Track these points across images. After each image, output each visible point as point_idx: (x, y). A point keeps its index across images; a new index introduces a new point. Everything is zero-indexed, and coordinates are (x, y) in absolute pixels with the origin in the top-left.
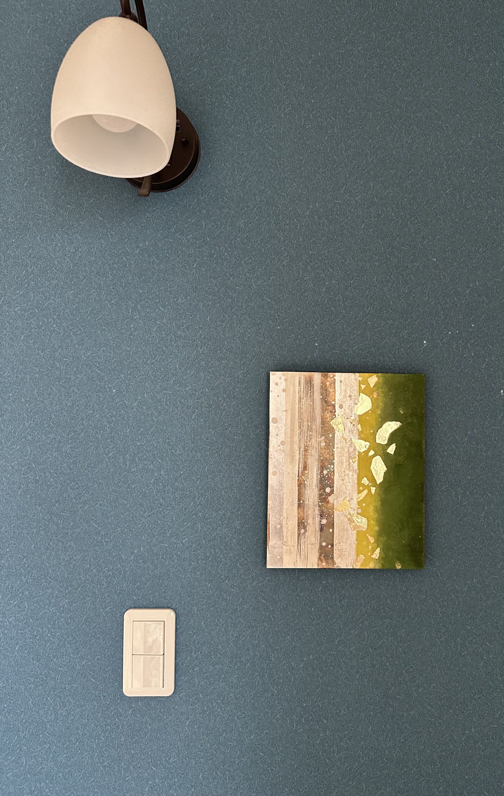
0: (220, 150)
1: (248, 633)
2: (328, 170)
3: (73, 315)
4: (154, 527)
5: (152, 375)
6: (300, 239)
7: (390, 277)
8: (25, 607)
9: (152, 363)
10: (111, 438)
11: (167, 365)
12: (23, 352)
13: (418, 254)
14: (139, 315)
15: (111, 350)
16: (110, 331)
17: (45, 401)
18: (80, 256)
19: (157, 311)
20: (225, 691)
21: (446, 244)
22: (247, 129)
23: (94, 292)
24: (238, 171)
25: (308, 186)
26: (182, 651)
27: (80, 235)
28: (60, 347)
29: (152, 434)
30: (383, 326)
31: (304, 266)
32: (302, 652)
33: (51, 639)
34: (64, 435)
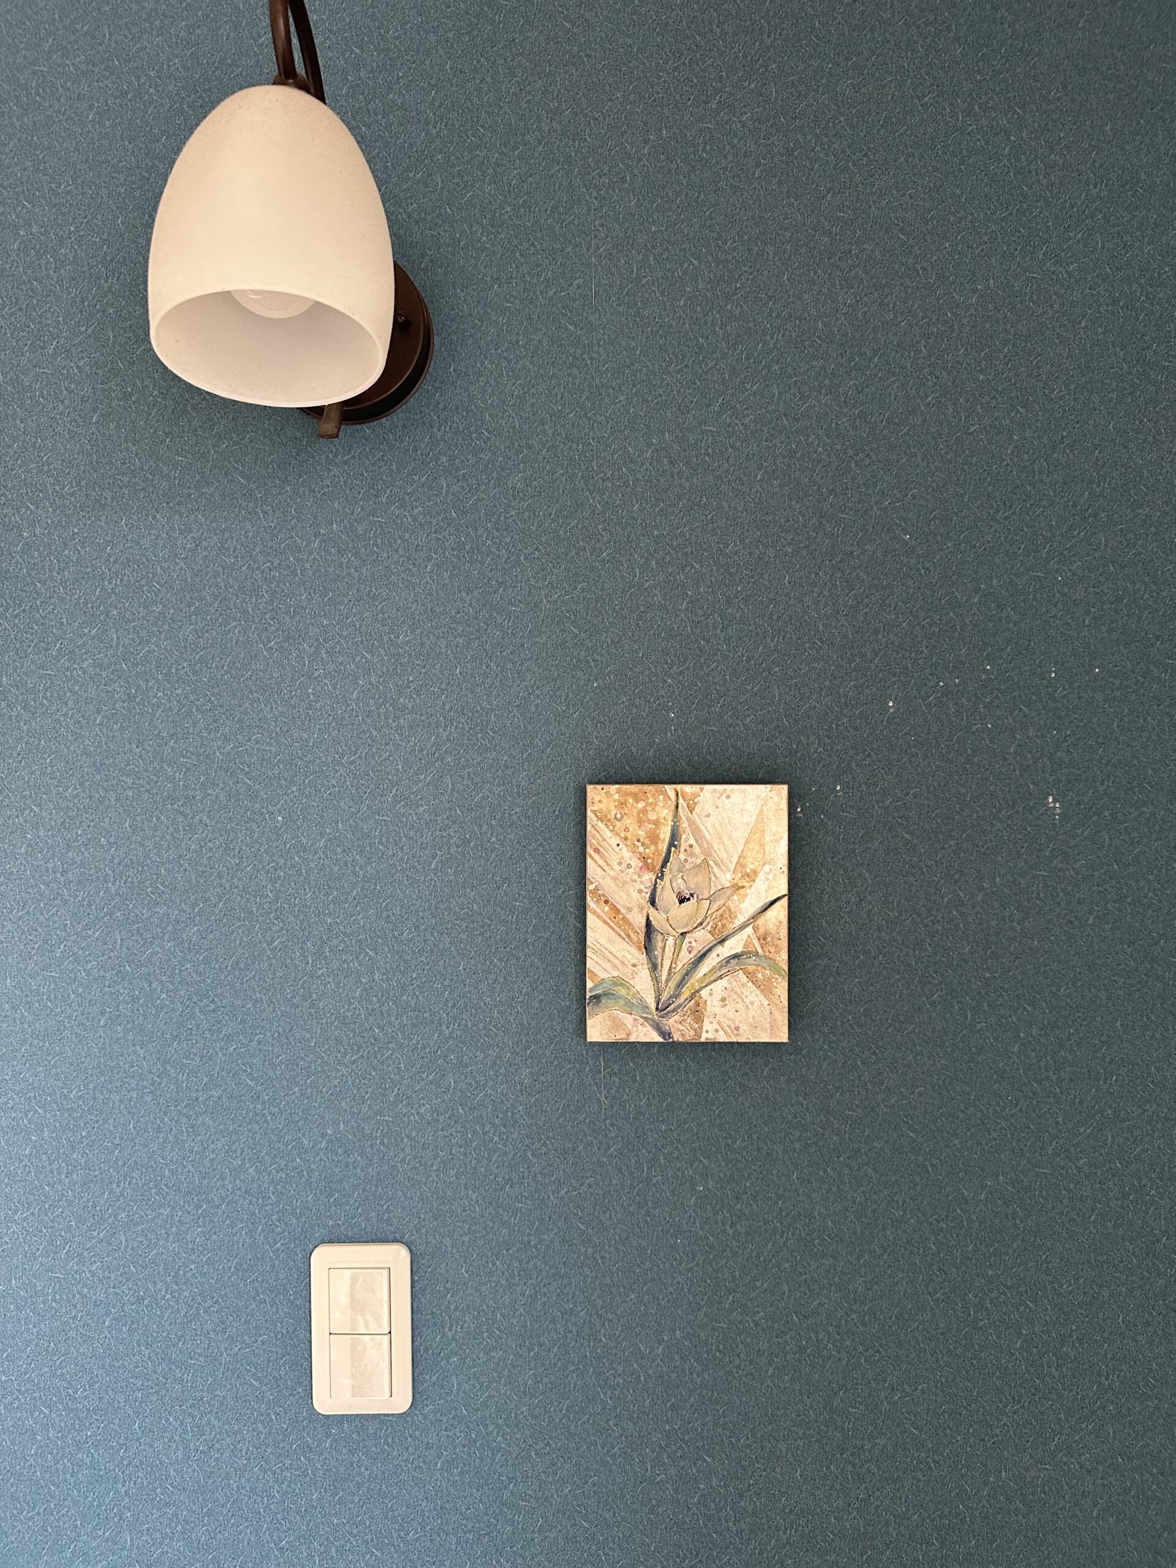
0: (471, 336)
1: (552, 1289)
2: (686, 366)
3: (195, 673)
4: (364, 1084)
5: (352, 786)
6: (634, 506)
7: (817, 574)
8: (121, 1243)
9: (352, 763)
10: (276, 910)
11: (380, 765)
12: (100, 747)
13: (873, 527)
14: (324, 670)
15: (271, 738)
16: (269, 702)
17: (147, 843)
18: (205, 557)
19: (358, 658)
20: (511, 1402)
21: (930, 505)
22: (524, 292)
23: (235, 627)
24: (508, 375)
25: (647, 401)
26: (424, 1325)
27: (203, 516)
28: (171, 736)
29: (356, 901)
30: (805, 674)
31: (643, 560)
32: (660, 1325)
33: (171, 1303)
34: (185, 908)
